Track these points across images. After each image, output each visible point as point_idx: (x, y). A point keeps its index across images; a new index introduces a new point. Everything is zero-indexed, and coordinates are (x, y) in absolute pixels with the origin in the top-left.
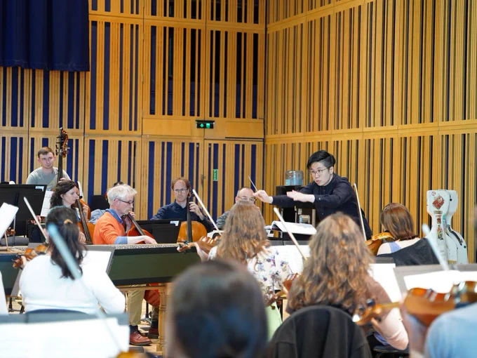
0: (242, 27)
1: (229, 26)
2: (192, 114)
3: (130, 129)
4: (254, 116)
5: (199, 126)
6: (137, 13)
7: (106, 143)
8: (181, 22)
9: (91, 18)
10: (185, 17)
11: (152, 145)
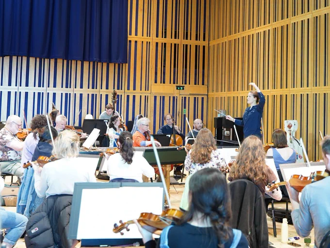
0: (198, 43)
1: (192, 42)
2: (174, 83)
3: (146, 90)
4: (203, 84)
5: (177, 89)
6: (150, 36)
7: (134, 97)
8: (170, 40)
9: (129, 39)
10: (171, 38)
11: (155, 97)
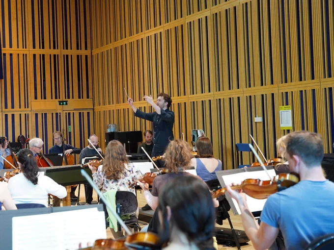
0: (79, 52)
1: (73, 52)
2: (56, 98)
3: (25, 108)
4: (88, 97)
5: (60, 104)
6: (26, 48)
7: (13, 116)
8: (48, 51)
9: (3, 52)
10: (50, 48)
11: (36, 115)
